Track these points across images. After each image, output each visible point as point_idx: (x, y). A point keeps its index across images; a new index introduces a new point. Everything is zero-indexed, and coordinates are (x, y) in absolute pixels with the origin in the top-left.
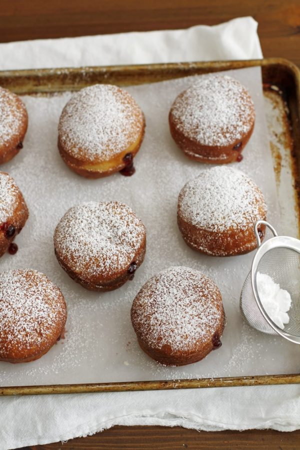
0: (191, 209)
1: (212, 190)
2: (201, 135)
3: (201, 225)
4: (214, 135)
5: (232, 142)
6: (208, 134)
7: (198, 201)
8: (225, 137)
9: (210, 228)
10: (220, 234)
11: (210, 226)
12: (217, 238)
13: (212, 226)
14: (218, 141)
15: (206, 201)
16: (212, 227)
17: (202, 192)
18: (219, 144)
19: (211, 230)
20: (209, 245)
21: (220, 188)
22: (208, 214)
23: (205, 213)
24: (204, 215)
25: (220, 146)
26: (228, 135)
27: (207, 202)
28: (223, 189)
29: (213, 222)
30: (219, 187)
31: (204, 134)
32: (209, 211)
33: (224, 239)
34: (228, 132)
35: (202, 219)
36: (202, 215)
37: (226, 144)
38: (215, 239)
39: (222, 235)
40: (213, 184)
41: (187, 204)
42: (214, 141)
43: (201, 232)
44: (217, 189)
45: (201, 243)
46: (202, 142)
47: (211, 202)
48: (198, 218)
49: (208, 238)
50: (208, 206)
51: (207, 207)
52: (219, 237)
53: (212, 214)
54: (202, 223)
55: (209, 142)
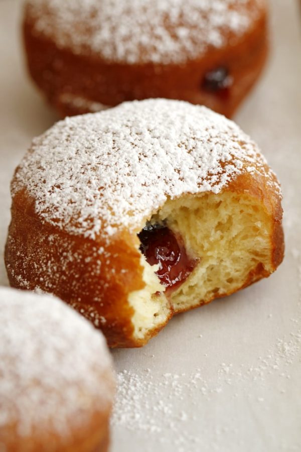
0: (43, 174)
1: (122, 135)
2: (105, 34)
3: (57, 215)
4: (143, 32)
5: (196, 53)
6: (123, 31)
7: (73, 155)
8: (175, 37)
9: (78, 225)
10: (102, 250)
11: (81, 220)
12: (88, 260)
13: (86, 220)
14: (155, 49)
15: (93, 157)
16: (85, 224)
17: (93, 137)
18: (155, 58)
19: (80, 231)
20: (63, 281)
21: (147, 135)
22: (86, 188)
23: (79, 186)
24: (76, 190)
25: (161, 65)
26: (183, 32)
27: (95, 162)
28: (156, 140)
29: (95, 211)
30: (147, 133)
31: (113, 29)
32: (94, 182)
33: (110, 267)
34: (181, 24)
35: (66, 199)
36: (68, 190)
37: (178, 59)
38: (83, 260)
39: (108, 255)
40: (130, 124)
41: (38, 162)
42: (142, 49)
43: (51, 238)
44: (138, 137)
45: (43, 274)
46: (107, 53)
47: (106, 163)
48: (54, 195)
49: (66, 257)
50: (94, 169)
51: (90, 173)
52: (98, 257)
53: (97, 192)
54: (61, 210)
55: (128, 52)
